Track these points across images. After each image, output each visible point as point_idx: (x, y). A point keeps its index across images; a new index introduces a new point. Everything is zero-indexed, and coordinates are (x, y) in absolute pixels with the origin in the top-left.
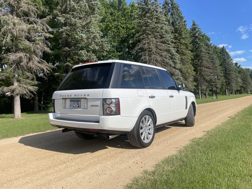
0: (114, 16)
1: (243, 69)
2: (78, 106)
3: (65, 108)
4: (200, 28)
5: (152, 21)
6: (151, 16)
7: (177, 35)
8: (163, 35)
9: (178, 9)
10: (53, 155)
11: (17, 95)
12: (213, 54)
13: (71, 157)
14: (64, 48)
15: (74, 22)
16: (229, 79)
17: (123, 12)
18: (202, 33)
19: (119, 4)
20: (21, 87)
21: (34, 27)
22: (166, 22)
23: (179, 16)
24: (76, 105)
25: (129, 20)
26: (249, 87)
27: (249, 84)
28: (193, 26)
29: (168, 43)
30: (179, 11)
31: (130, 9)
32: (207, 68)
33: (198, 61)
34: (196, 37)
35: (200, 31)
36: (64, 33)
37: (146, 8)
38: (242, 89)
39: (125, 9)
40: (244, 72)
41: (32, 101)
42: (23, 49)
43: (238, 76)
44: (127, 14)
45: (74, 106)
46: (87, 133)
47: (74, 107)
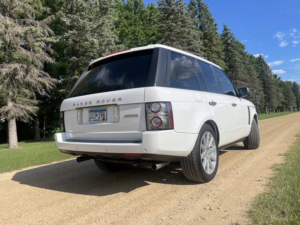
0: (131, 20)
1: (283, 82)
2: (102, 118)
3: (81, 123)
4: (232, 34)
5: (176, 25)
6: (176, 19)
7: (207, 41)
8: (191, 41)
9: (207, 10)
10: (64, 199)
11: (13, 118)
12: (249, 64)
13: (94, 202)
14: (71, 57)
15: (82, 25)
16: (268, 94)
17: (141, 16)
18: (236, 39)
19: (135, 6)
20: (17, 107)
21: (31, 29)
22: (193, 26)
23: (208, 18)
24: (99, 118)
25: (148, 25)
26: (291, 103)
27: (292, 100)
28: (224, 31)
29: (197, 51)
30: (208, 12)
31: (149, 12)
32: (242, 81)
33: (231, 73)
34: (229, 44)
35: (233, 37)
36: (70, 40)
37: (169, 9)
38: (284, 106)
39: (143, 12)
40: (285, 86)
41: (32, 127)
42: (19, 59)
43: (279, 90)
44: (145, 18)
45: (97, 118)
46: (116, 162)
47: (96, 120)
